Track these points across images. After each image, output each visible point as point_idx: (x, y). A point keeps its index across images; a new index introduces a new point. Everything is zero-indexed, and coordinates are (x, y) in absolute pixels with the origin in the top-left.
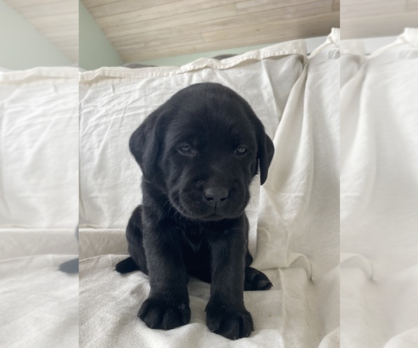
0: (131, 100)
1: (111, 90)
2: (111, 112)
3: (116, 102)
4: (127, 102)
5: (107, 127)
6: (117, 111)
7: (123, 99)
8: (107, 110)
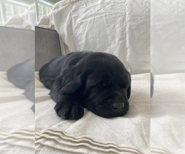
0: (96, 10)
1: (85, 5)
2: (88, 16)
3: (89, 11)
4: (95, 11)
5: (87, 24)
6: (91, 16)
7: (92, 10)
8: (85, 15)
